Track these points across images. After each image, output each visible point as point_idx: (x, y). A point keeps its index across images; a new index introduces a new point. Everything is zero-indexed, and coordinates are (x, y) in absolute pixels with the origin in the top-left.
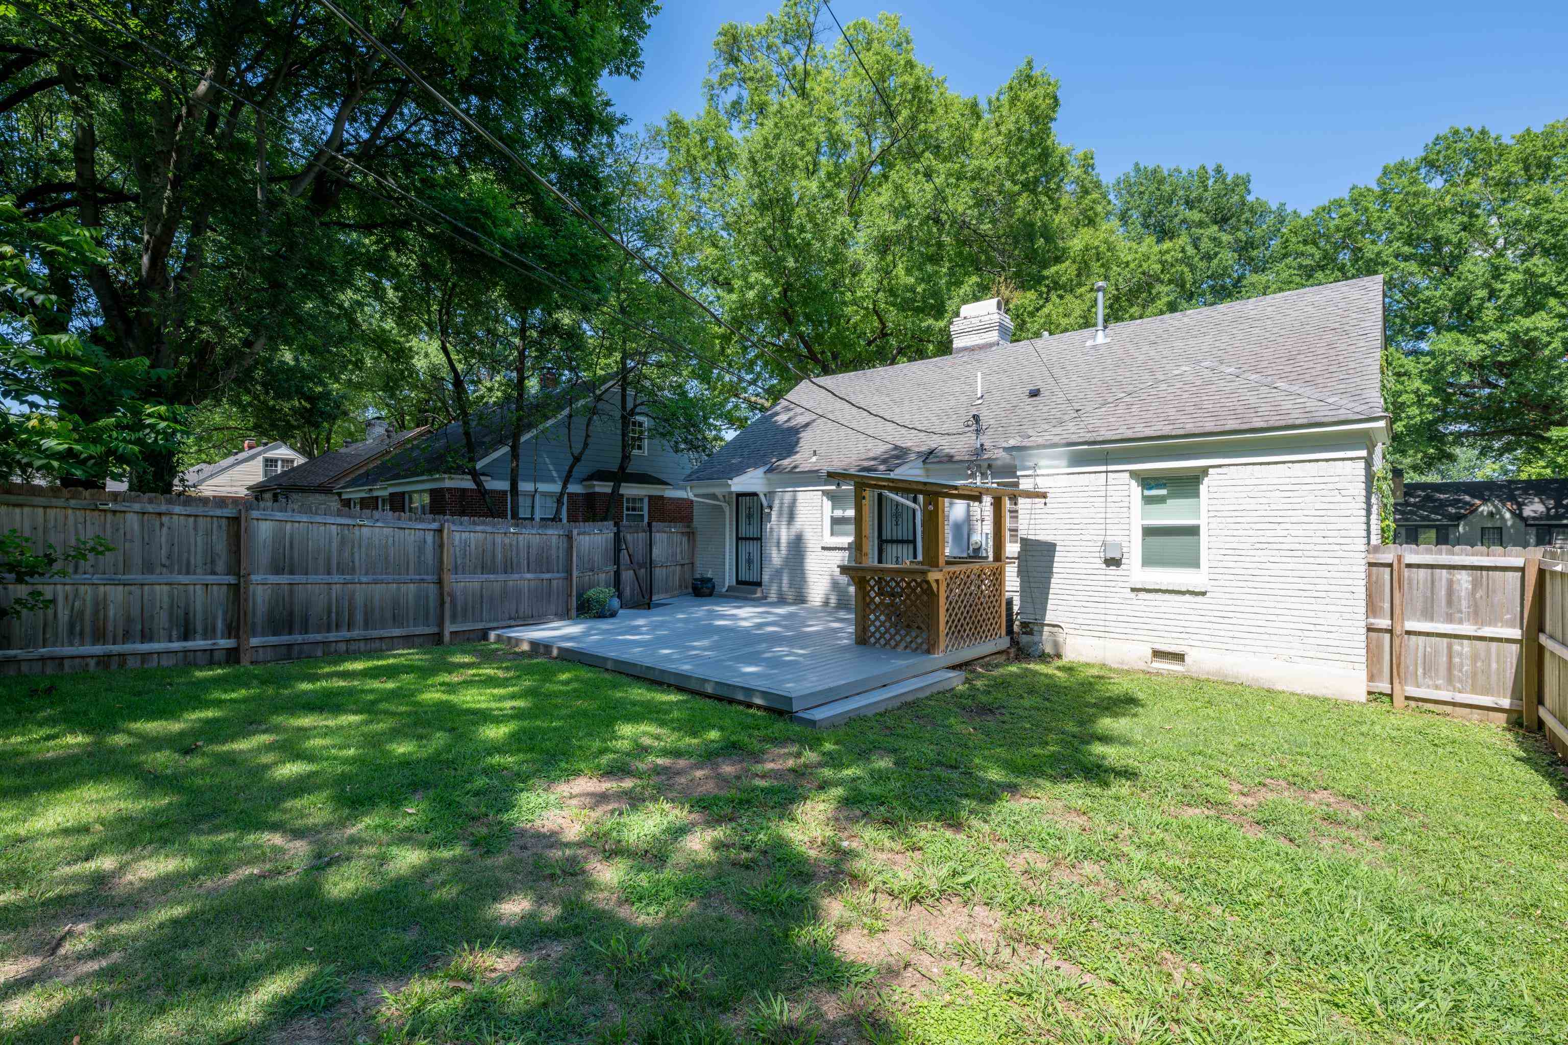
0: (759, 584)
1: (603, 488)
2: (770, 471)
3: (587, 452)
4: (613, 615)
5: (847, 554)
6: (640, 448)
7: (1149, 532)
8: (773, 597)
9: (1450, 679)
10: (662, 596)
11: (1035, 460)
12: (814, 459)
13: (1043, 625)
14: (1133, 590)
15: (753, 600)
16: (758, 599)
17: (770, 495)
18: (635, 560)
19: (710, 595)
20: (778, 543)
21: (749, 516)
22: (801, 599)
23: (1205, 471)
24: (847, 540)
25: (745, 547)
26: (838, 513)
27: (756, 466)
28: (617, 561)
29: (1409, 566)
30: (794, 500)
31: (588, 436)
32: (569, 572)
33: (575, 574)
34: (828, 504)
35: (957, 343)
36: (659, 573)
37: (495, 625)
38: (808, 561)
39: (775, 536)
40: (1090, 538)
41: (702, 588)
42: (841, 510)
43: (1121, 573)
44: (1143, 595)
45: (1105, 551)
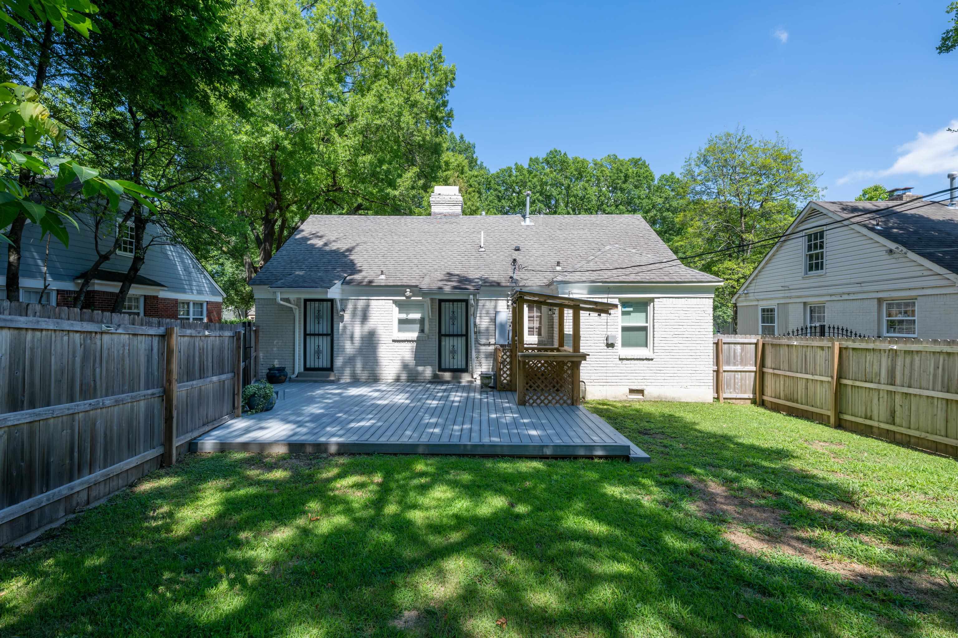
0: (330, 370)
1: (105, 287)
2: (346, 283)
5: (415, 344)
7: (625, 329)
9: (734, 389)
11: (570, 289)
12: (384, 278)
14: (620, 359)
15: (327, 382)
16: (332, 381)
17: (344, 301)
21: (318, 317)
22: (374, 379)
23: (652, 300)
24: (414, 335)
25: (314, 341)
26: (403, 316)
28: (245, 358)
29: (724, 343)
30: (368, 306)
34: (396, 309)
35: (435, 209)
38: (380, 350)
39: (348, 332)
40: (599, 333)
41: (280, 376)
42: (407, 314)
43: (614, 351)
44: (625, 362)
45: (607, 340)
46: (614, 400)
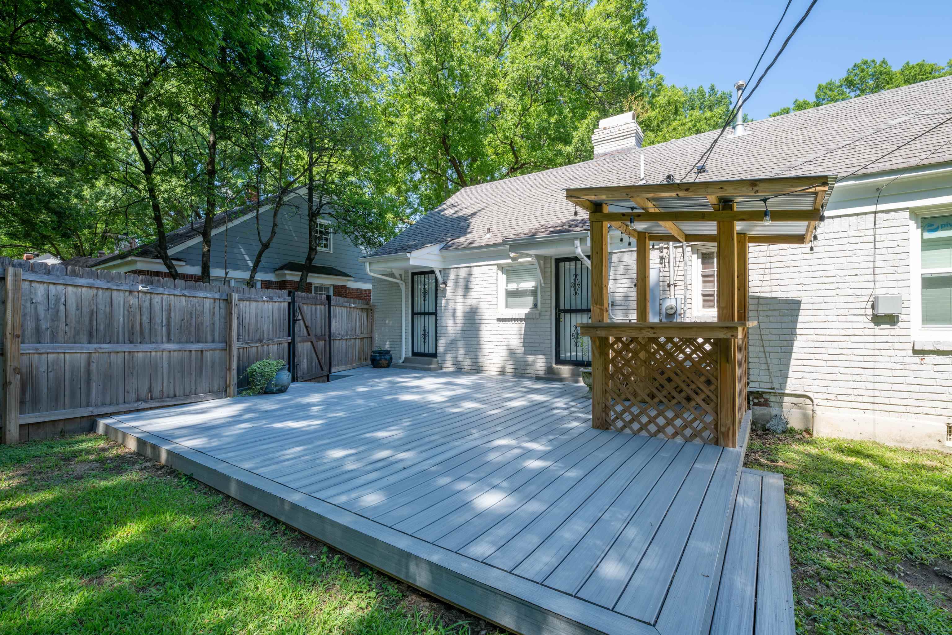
0: (435, 355)
1: (293, 276)
2: (446, 248)
3: (274, 240)
4: (282, 390)
5: (523, 324)
6: (326, 246)
7: (932, 281)
8: (449, 367)
10: (341, 368)
12: (488, 236)
13: (783, 395)
14: (916, 352)
15: (430, 370)
16: (435, 370)
17: (445, 272)
18: (312, 333)
19: (388, 366)
20: (454, 315)
21: (425, 293)
22: (477, 369)
24: (523, 311)
25: (421, 321)
26: (513, 286)
27: (432, 242)
28: (291, 332)
30: (470, 275)
31: (275, 225)
32: (228, 343)
33: (235, 345)
34: (502, 277)
35: (598, 150)
36: (338, 345)
37: (105, 410)
38: (483, 332)
39: (450, 310)
40: (850, 292)
41: (380, 359)
42: (518, 283)
43: (897, 332)
44: (929, 359)
45: (873, 307)
46: (892, 444)
